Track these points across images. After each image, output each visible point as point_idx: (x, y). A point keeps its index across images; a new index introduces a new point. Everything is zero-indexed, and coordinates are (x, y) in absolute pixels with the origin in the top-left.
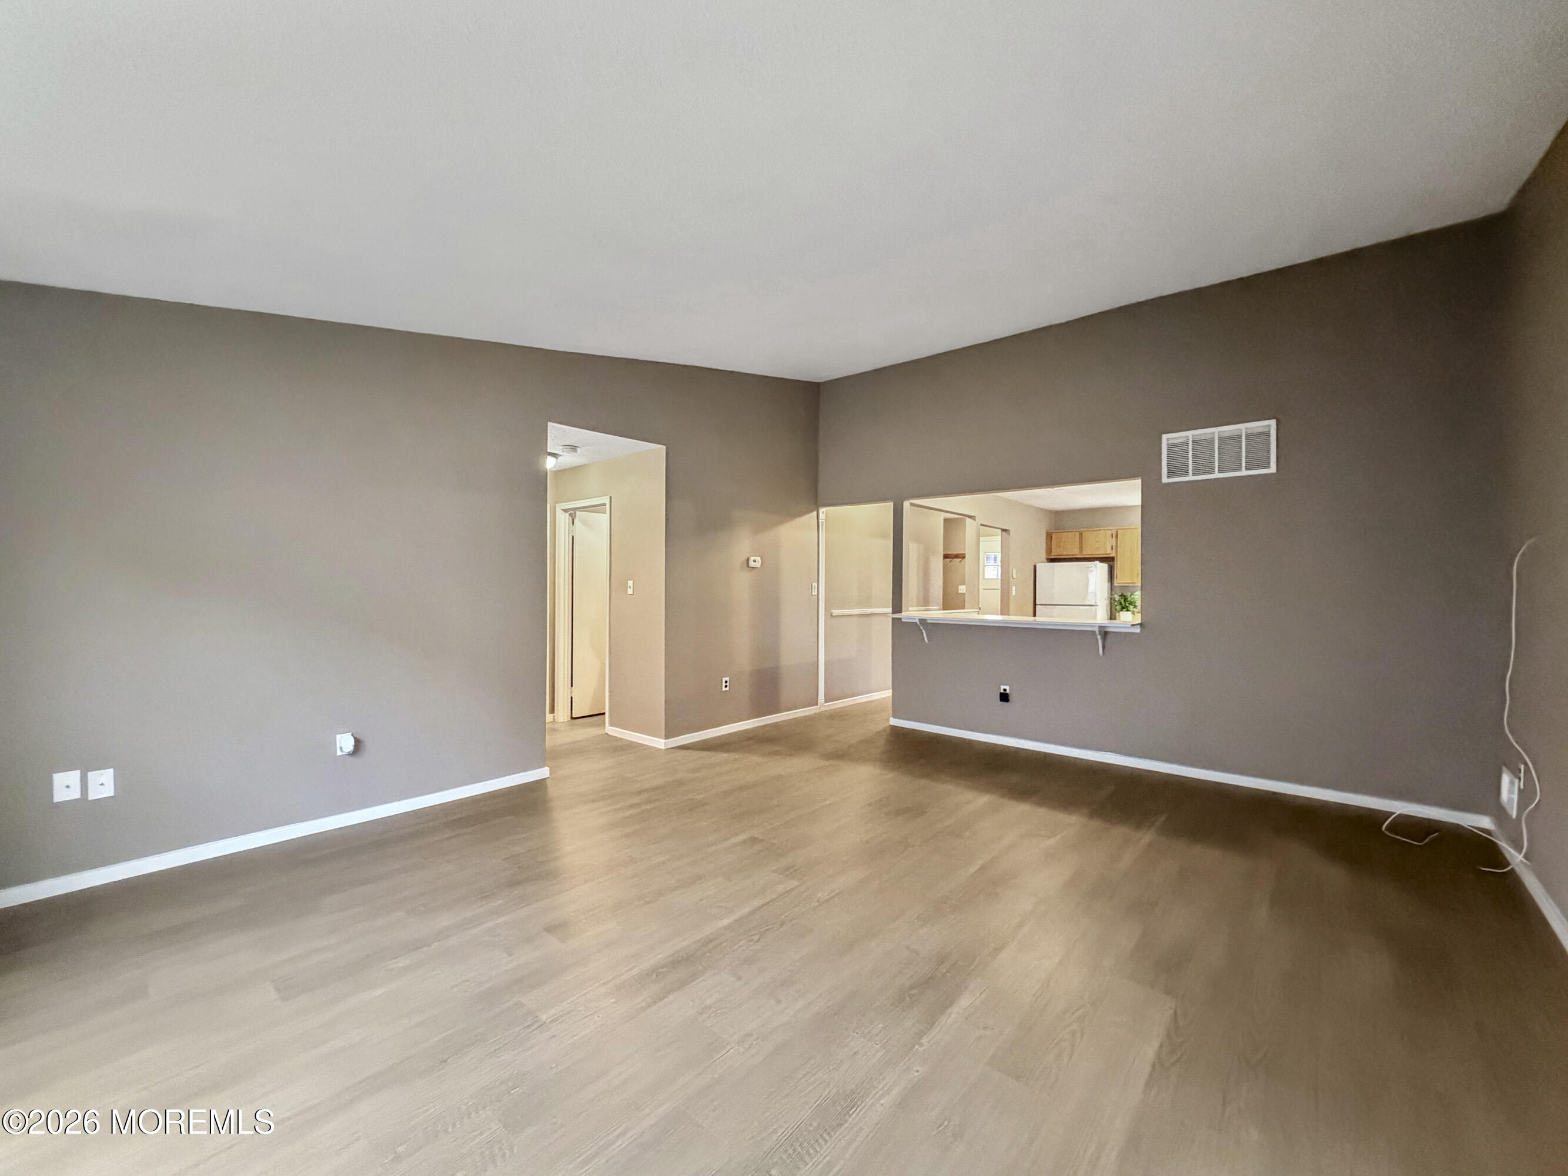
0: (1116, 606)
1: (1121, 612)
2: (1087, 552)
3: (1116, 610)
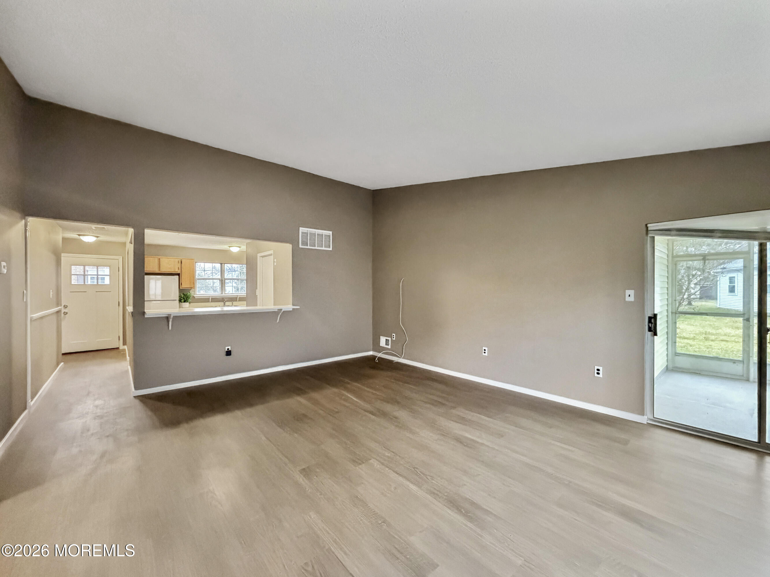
0: (182, 300)
1: (184, 303)
2: (163, 270)
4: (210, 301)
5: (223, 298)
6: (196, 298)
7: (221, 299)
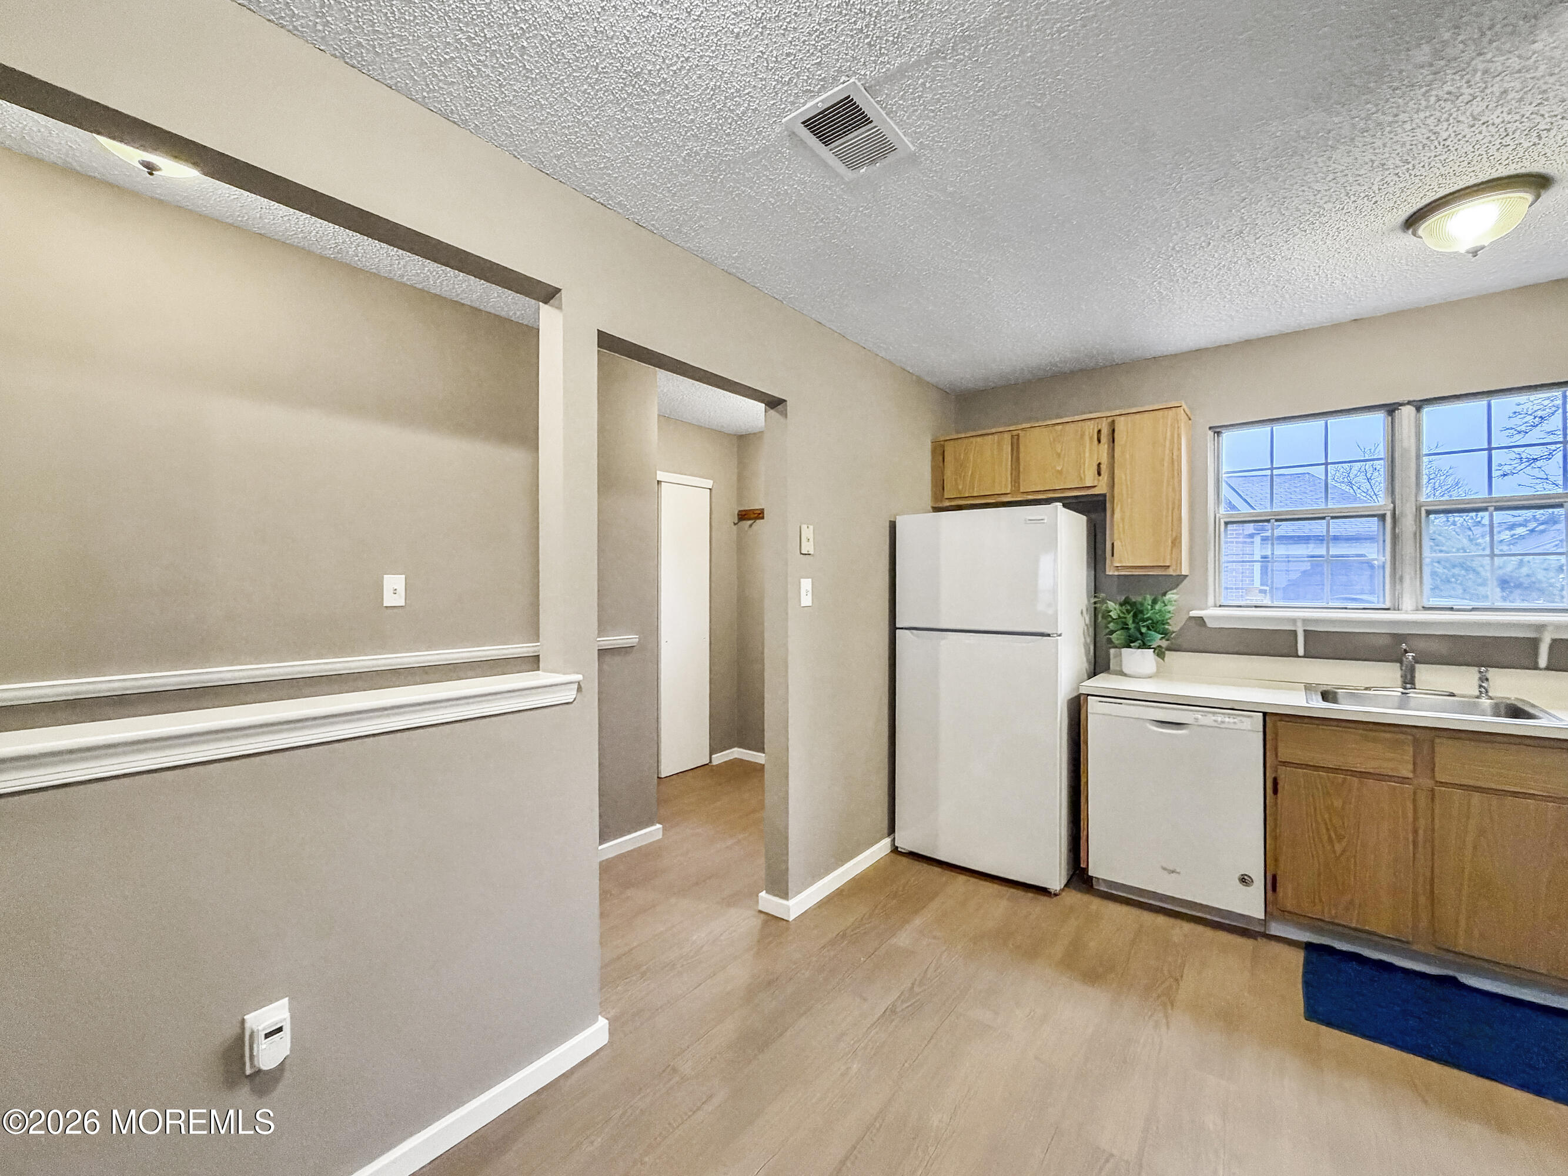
0: (1112, 632)
1: (1124, 650)
2: (1034, 482)
3: (1110, 641)
4: (1301, 652)
5: (1399, 638)
6: (1210, 624)
7: (1387, 641)
